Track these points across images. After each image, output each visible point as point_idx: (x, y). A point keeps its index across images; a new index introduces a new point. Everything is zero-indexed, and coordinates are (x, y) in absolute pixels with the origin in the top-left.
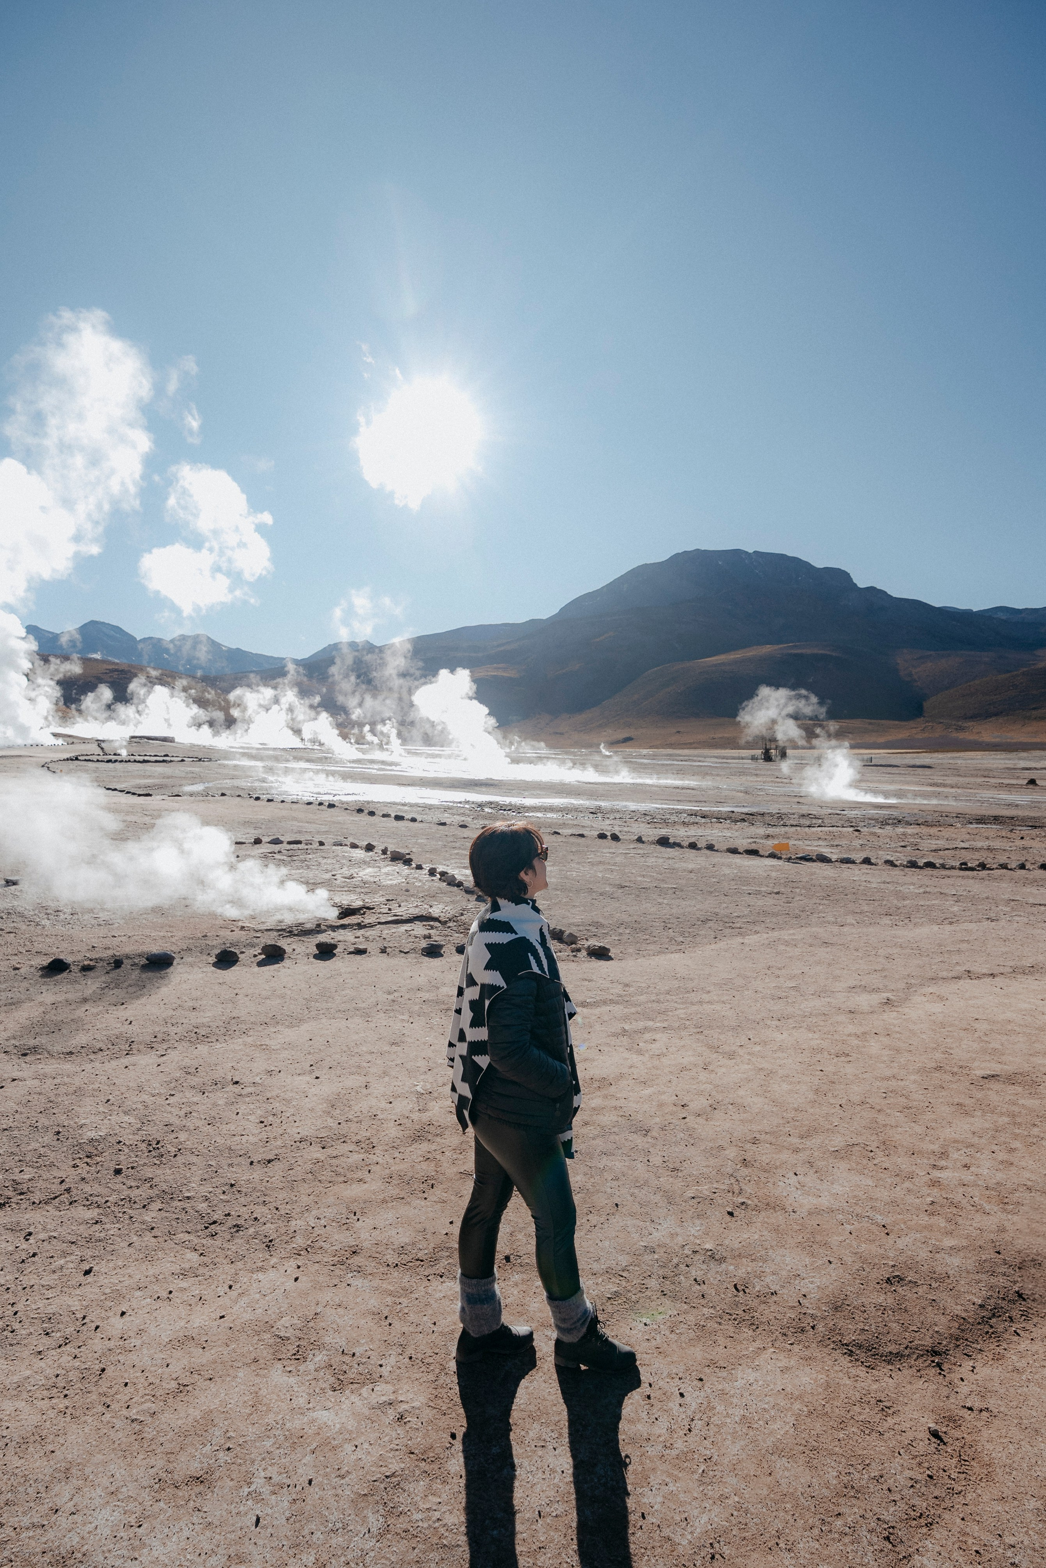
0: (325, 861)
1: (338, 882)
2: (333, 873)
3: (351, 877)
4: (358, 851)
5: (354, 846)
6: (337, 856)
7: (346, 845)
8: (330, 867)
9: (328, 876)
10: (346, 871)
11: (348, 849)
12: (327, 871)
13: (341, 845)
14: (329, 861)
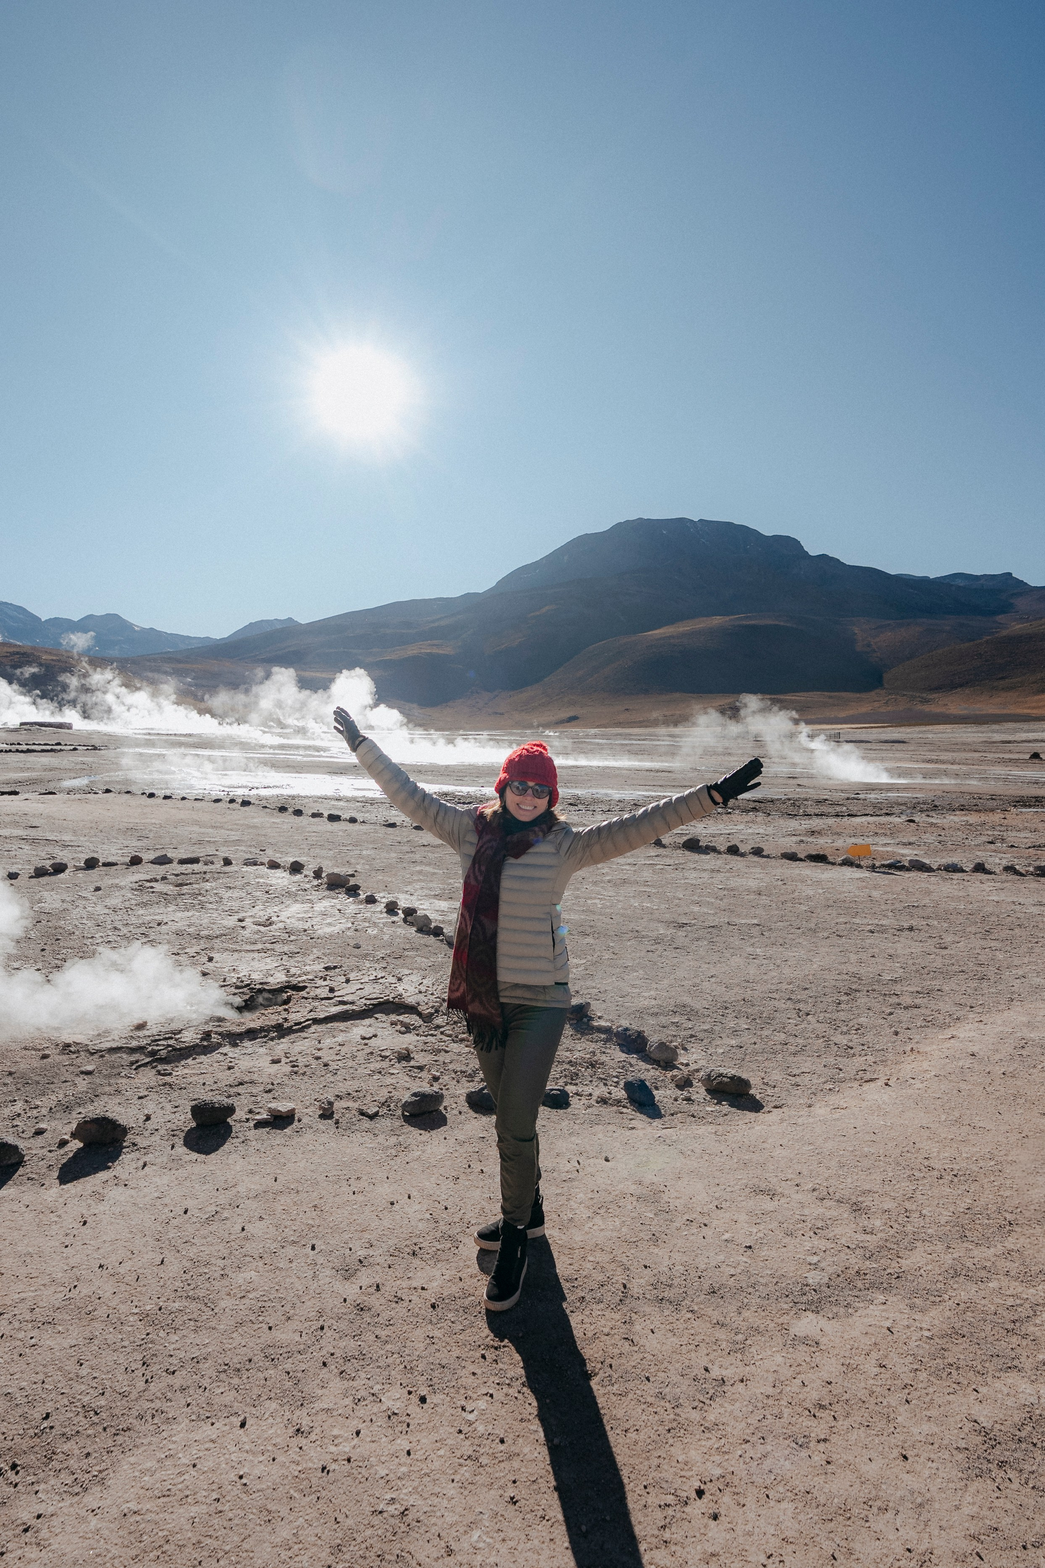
0: (229, 893)
1: (246, 933)
2: (241, 916)
3: (269, 923)
4: (279, 873)
5: (274, 865)
6: (248, 884)
7: (262, 864)
8: (235, 905)
9: (231, 922)
10: (260, 912)
11: (264, 870)
12: (231, 912)
13: (255, 864)
14: (236, 894)
